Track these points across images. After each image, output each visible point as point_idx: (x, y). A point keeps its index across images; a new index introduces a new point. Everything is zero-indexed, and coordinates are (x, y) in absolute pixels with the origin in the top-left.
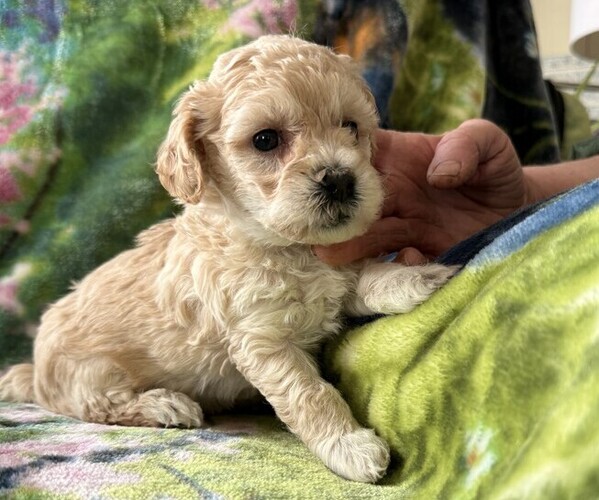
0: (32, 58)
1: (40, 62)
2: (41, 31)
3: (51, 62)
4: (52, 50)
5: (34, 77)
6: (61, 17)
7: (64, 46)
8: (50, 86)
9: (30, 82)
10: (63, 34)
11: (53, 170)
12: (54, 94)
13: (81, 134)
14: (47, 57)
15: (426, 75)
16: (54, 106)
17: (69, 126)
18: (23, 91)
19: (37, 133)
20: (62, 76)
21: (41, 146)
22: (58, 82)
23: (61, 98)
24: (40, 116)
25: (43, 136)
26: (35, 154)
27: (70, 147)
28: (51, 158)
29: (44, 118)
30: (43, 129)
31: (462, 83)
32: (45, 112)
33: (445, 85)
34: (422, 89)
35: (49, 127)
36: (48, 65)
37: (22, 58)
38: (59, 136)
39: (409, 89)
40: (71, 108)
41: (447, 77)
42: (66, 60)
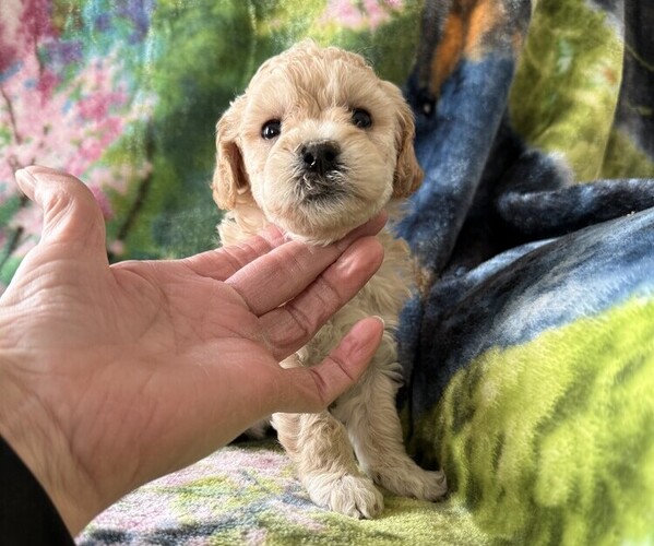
0: (123, 62)
1: (130, 66)
2: (131, 31)
3: (141, 65)
4: (141, 52)
5: (125, 83)
6: (150, 14)
7: (153, 45)
8: (140, 93)
9: (120, 90)
10: (151, 32)
11: (144, 186)
12: (143, 103)
13: (172, 147)
14: (136, 60)
15: (552, 55)
16: (144, 117)
17: (159, 138)
18: (114, 99)
19: (129, 148)
20: (152, 81)
21: (132, 161)
22: (148, 88)
23: (151, 107)
24: (131, 128)
25: (134, 150)
26: (126, 170)
27: (161, 160)
28: (142, 174)
29: (135, 130)
30: (134, 142)
31: (593, 61)
32: (136, 124)
33: (573, 65)
34: (546, 72)
35: (140, 140)
36: (138, 69)
37: (113, 63)
38: (150, 149)
39: (532, 74)
40: (162, 117)
41: (576, 55)
42: (155, 61)
